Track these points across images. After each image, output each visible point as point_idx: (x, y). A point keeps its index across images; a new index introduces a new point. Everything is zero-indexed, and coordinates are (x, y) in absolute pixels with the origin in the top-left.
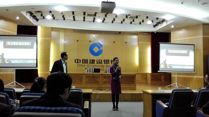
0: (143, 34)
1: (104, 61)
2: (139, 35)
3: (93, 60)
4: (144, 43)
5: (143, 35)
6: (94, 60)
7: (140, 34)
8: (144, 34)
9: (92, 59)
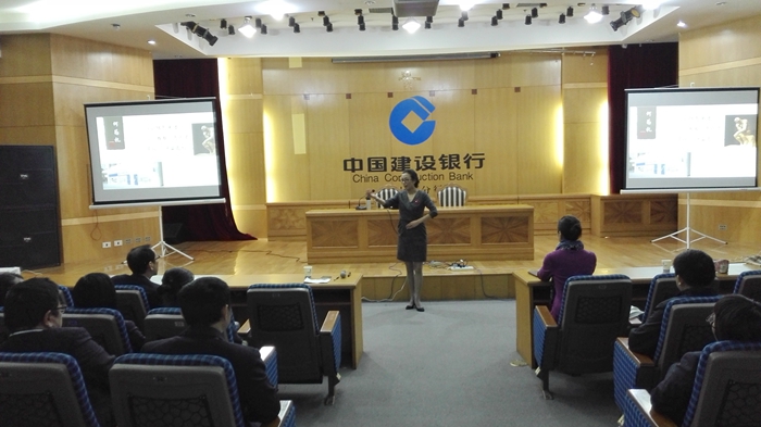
0: (577, 54)
1: (442, 159)
2: (564, 58)
3: (403, 158)
4: (581, 85)
5: (580, 58)
6: (409, 160)
7: (566, 54)
8: (582, 54)
9: (399, 155)
